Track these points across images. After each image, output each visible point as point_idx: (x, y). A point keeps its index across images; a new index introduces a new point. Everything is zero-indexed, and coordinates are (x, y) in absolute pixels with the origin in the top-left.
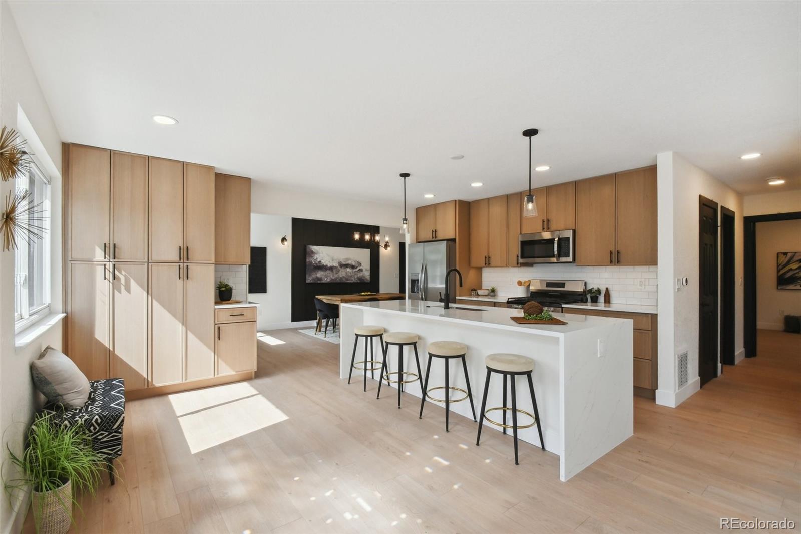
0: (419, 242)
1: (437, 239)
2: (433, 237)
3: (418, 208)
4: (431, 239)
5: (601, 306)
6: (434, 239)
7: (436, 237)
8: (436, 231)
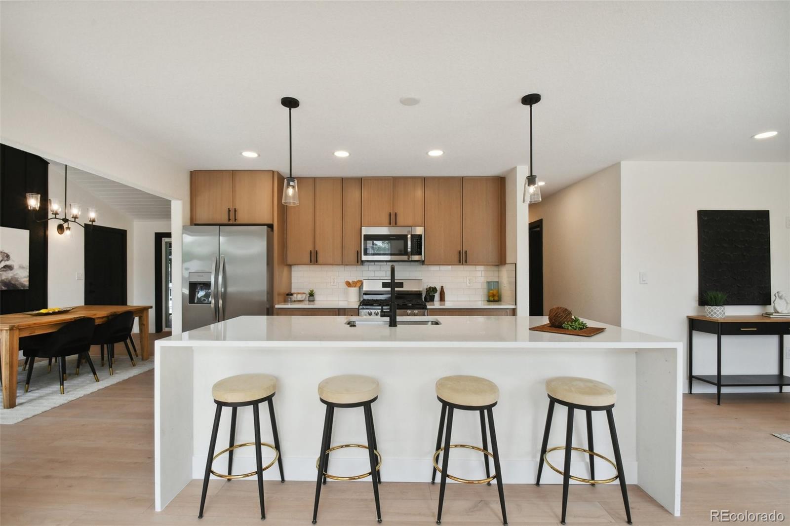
0: (196, 225)
1: (237, 222)
2: (229, 220)
3: (195, 171)
4: (226, 222)
5: (437, 304)
6: (231, 222)
7: (235, 220)
8: (235, 211)
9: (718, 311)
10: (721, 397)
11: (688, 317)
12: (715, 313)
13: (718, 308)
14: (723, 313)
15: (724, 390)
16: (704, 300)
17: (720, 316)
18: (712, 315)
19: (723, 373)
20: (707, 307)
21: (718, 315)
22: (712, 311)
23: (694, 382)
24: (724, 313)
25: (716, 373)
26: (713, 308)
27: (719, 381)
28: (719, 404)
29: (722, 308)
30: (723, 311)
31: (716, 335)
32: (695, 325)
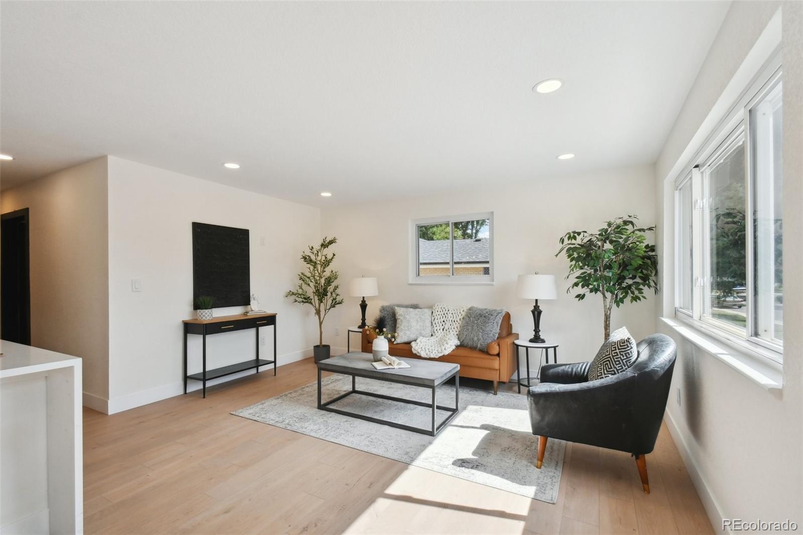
9: (206, 314)
10: (206, 391)
11: (183, 321)
12: (204, 316)
13: (206, 311)
14: (210, 315)
15: (209, 384)
16: (197, 305)
17: (208, 318)
18: (202, 318)
19: (207, 370)
20: (198, 311)
21: (206, 318)
22: (202, 314)
23: (189, 381)
24: (212, 315)
25: (202, 371)
26: (202, 311)
27: (204, 377)
28: (204, 397)
29: (210, 310)
30: (210, 313)
31: (202, 336)
32: (189, 328)
